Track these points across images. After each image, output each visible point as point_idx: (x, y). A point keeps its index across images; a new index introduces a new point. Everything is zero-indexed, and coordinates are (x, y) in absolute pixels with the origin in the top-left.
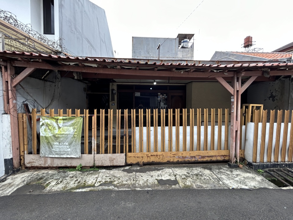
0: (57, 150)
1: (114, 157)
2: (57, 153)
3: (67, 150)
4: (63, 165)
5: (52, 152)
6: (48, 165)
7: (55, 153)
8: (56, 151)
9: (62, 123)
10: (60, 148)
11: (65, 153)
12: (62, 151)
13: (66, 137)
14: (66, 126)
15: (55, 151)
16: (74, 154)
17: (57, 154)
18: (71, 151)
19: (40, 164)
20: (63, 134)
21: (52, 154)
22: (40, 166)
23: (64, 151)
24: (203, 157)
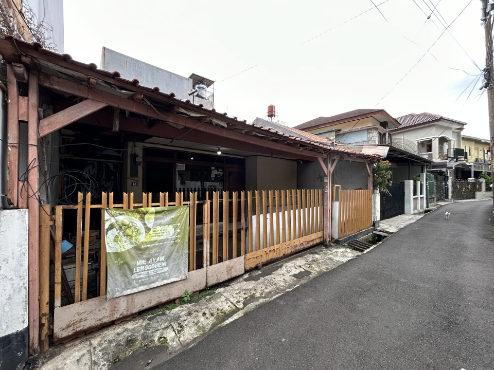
0: (142, 276)
1: (232, 265)
2: (142, 282)
3: (163, 271)
4: (153, 303)
5: (131, 282)
6: (120, 314)
7: (137, 283)
8: (140, 279)
9: (154, 220)
10: (148, 270)
11: (158, 278)
12: (153, 276)
13: (161, 245)
14: (161, 225)
15: (136, 280)
16: (175, 276)
17: (143, 284)
18: (169, 270)
19: (100, 320)
20: (155, 241)
21: (130, 287)
22: (99, 323)
23: (156, 275)
24: (308, 242)
